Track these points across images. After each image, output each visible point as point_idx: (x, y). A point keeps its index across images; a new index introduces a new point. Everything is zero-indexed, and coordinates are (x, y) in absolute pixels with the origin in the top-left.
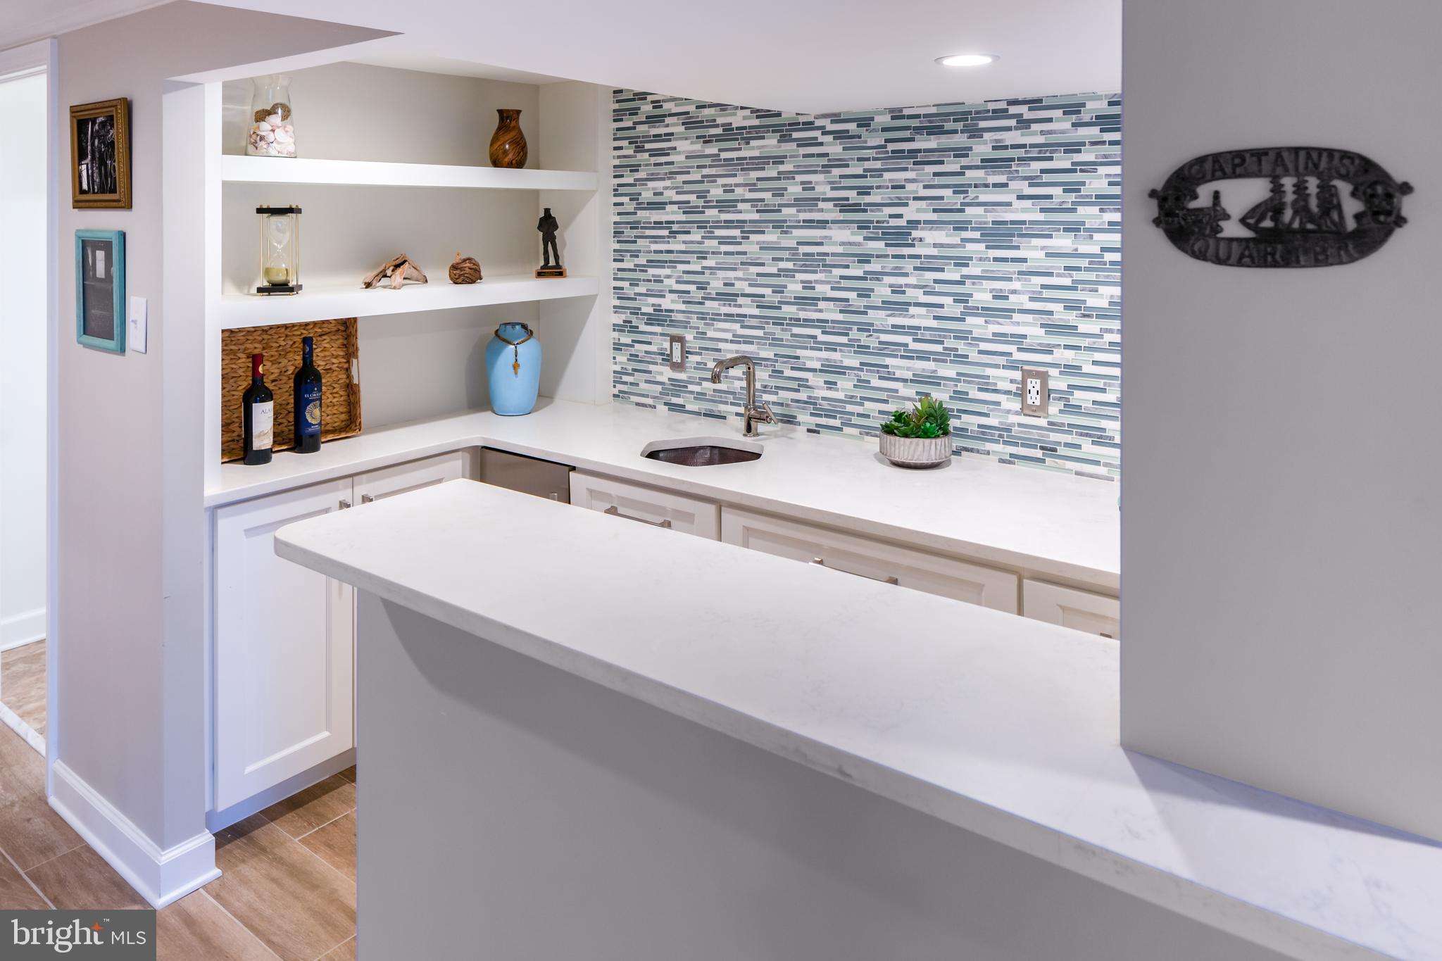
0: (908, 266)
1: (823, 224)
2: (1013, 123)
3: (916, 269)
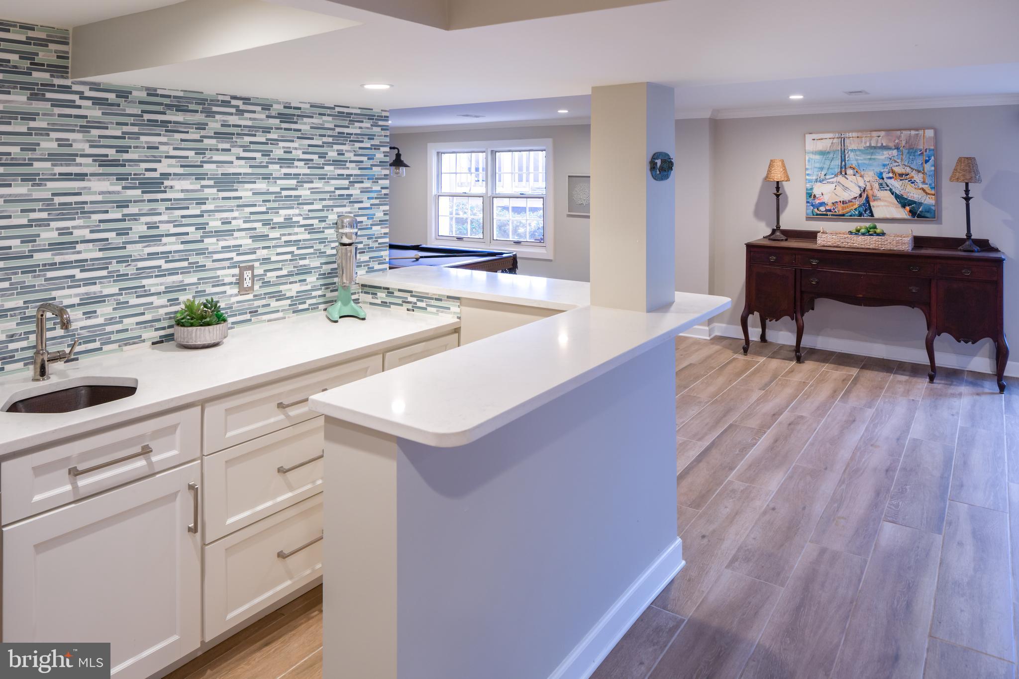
0: (161, 207)
1: (81, 177)
2: (233, 110)
3: (167, 209)
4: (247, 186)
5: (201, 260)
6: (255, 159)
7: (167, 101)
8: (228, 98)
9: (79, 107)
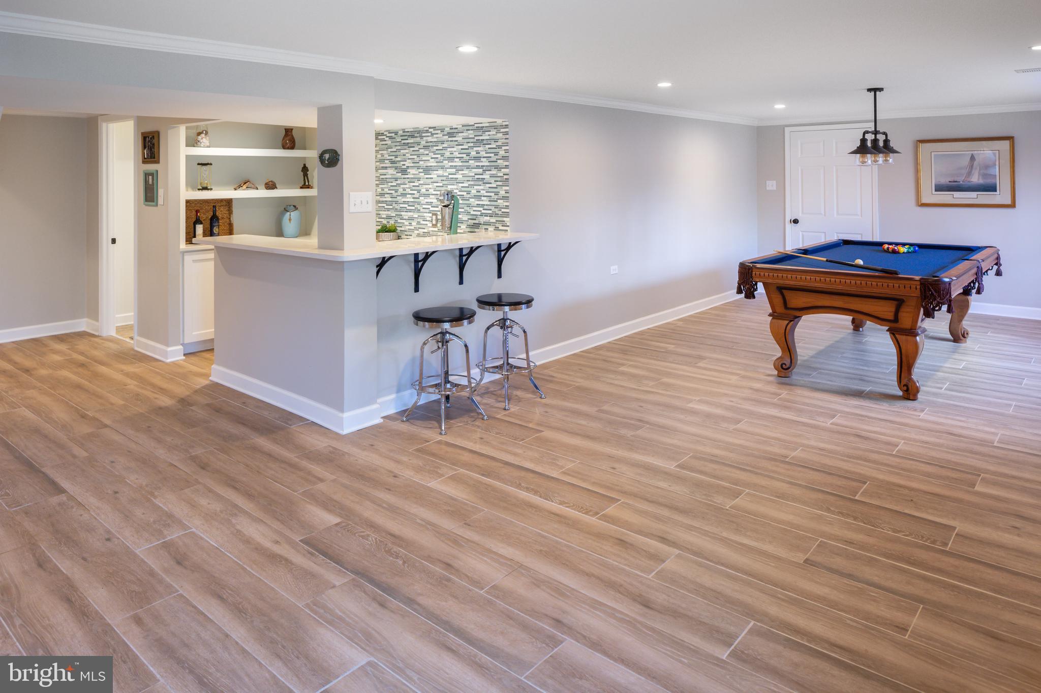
0: (407, 181)
1: (386, 168)
2: (429, 134)
3: (409, 182)
4: (435, 172)
5: (418, 207)
6: (438, 158)
7: (408, 134)
8: (428, 129)
9: (386, 141)
